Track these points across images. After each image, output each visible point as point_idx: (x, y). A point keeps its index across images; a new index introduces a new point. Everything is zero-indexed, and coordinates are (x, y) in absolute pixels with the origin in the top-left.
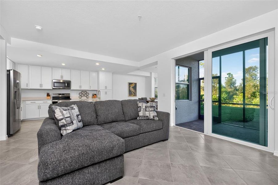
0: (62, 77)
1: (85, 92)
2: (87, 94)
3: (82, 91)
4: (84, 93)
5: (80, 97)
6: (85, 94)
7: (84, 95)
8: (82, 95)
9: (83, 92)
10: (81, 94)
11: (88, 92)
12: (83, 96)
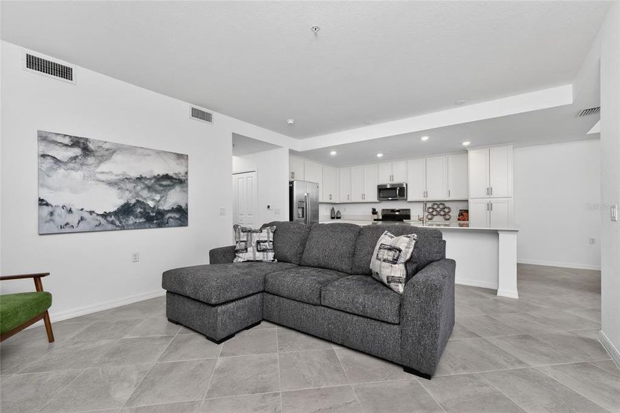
0: (392, 177)
1: (441, 206)
2: (447, 210)
3: (434, 202)
4: (438, 207)
5: (430, 217)
6: (440, 211)
7: (438, 214)
8: (435, 213)
9: (435, 207)
10: (431, 210)
11: (447, 205)
12: (436, 215)
